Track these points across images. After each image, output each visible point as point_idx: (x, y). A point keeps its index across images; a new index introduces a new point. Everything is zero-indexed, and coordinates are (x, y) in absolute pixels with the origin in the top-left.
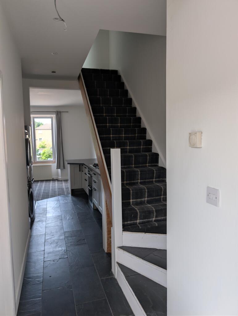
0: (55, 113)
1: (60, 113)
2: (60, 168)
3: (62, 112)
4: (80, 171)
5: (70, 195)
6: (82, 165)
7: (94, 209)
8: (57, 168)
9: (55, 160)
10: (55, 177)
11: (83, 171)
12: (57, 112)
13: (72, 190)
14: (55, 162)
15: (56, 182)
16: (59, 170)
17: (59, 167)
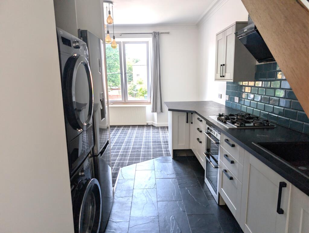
0: (151, 34)
1: (159, 34)
2: (156, 112)
3: (161, 33)
4: (187, 122)
5: (171, 158)
6: (192, 113)
7: (220, 204)
8: (153, 111)
9: (151, 100)
10: (150, 123)
11: (192, 123)
12: (155, 33)
13: (175, 151)
14: (150, 103)
15: (151, 130)
16: (155, 114)
17: (154, 110)
